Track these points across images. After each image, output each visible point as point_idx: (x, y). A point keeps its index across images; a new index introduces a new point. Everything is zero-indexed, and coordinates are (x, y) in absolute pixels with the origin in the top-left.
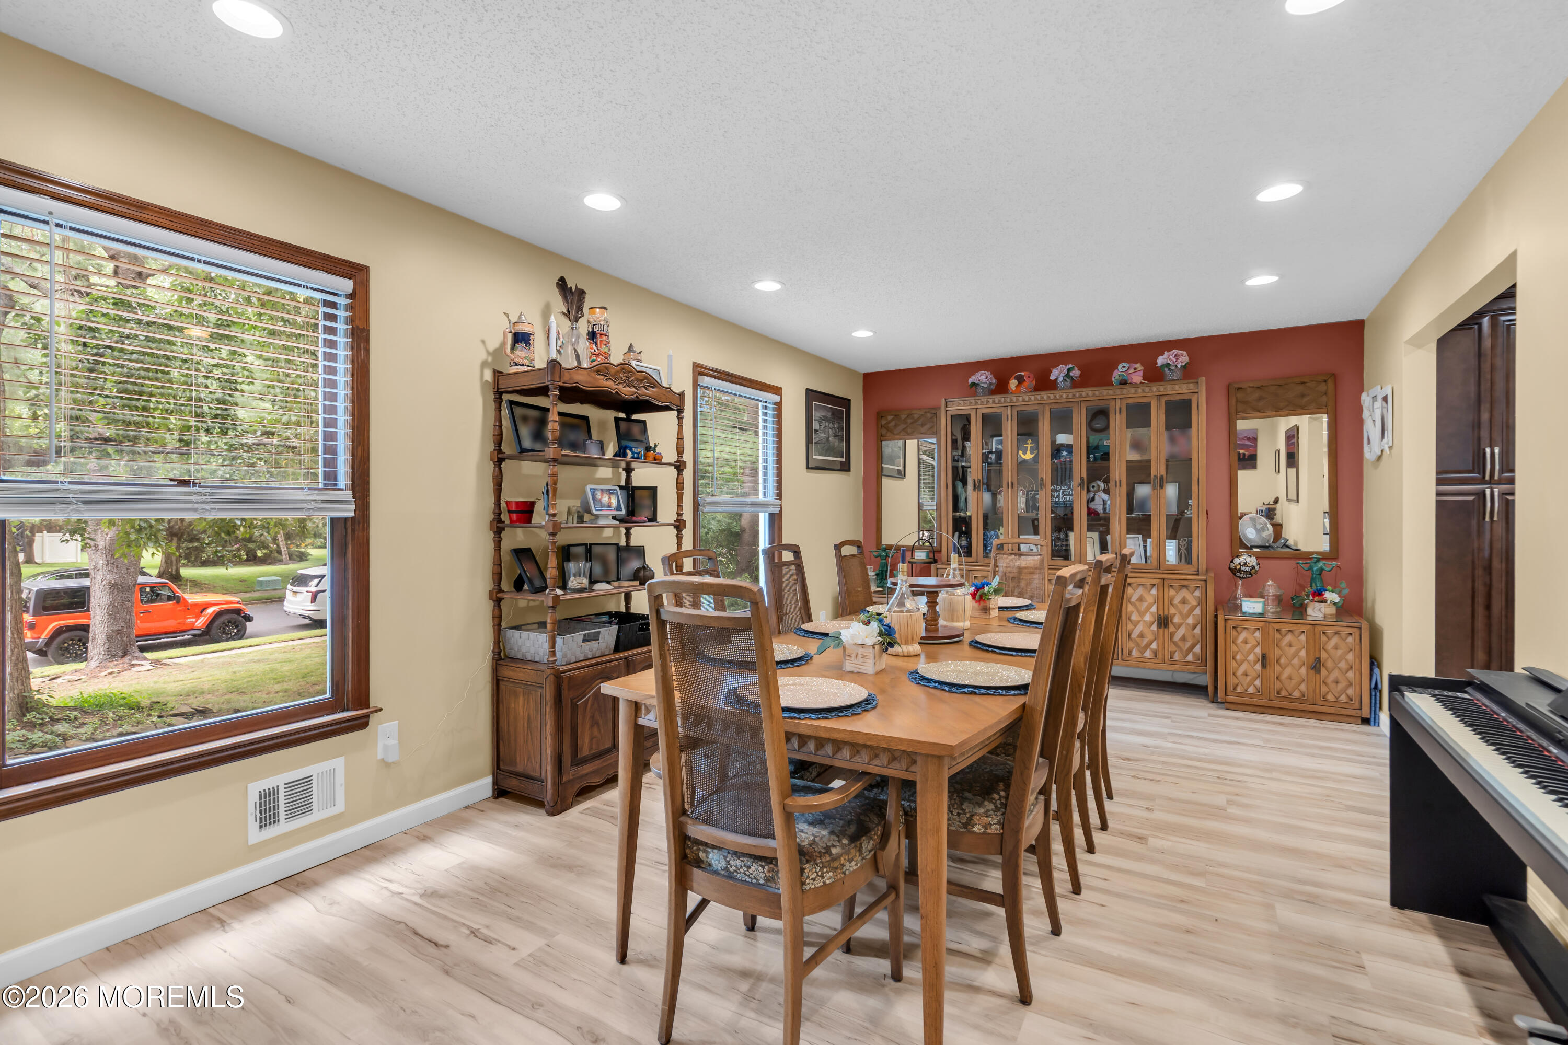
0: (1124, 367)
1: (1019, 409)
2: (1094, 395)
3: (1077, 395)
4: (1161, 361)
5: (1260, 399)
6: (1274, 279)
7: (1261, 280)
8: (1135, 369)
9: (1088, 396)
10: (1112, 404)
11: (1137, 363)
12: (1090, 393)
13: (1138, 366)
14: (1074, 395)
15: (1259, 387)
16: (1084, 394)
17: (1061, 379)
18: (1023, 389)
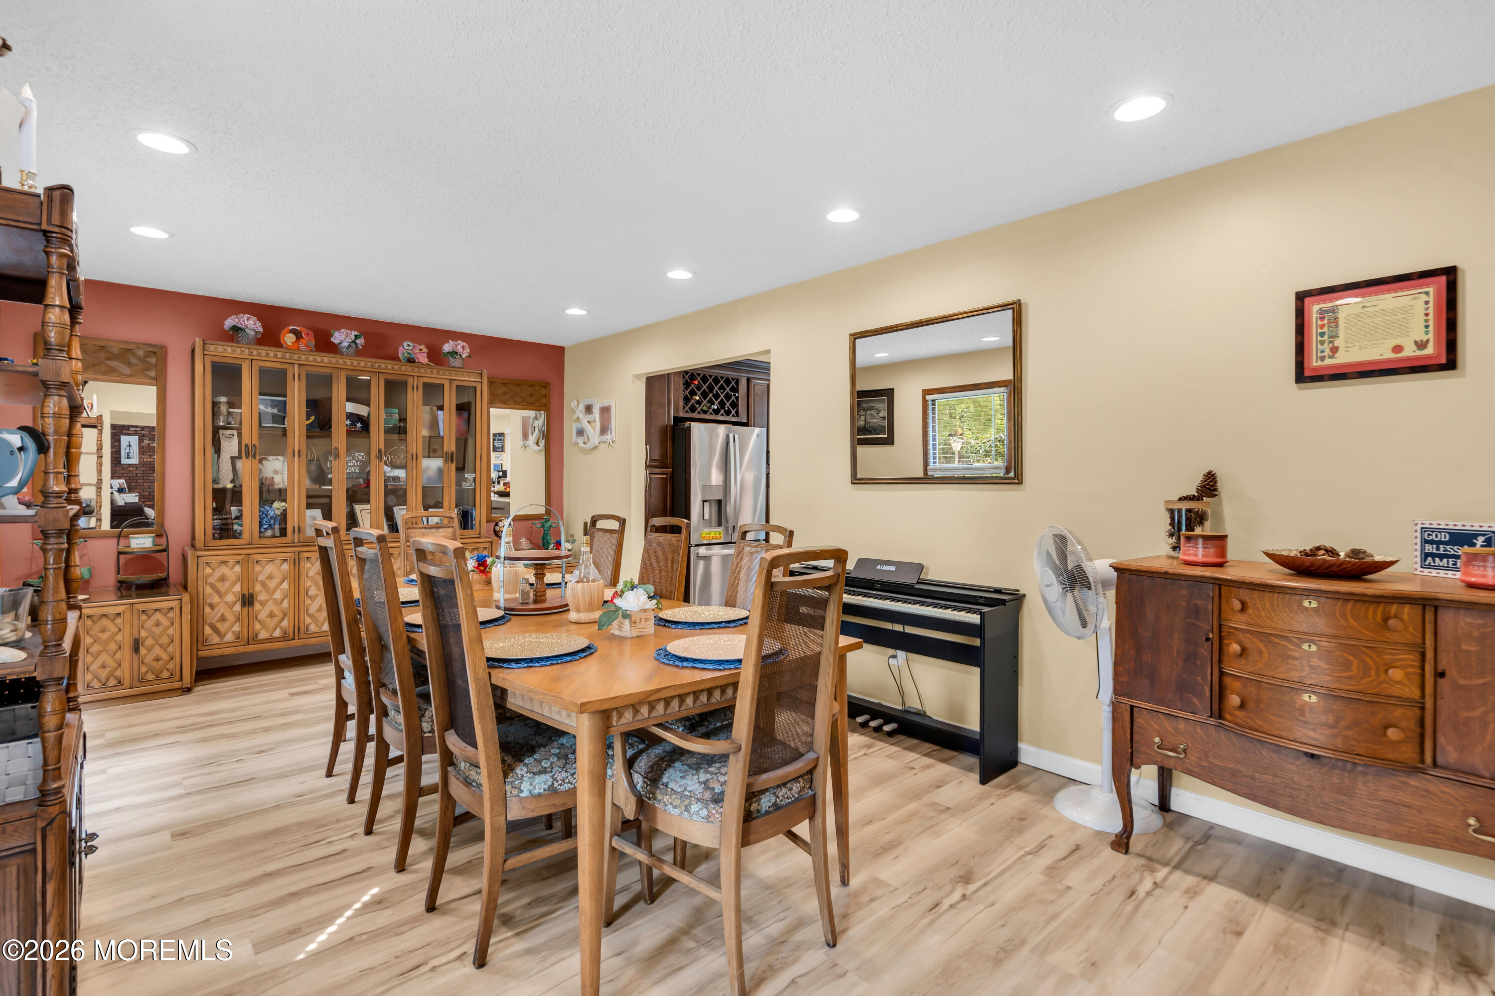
0: (409, 345)
1: (310, 369)
2: (393, 369)
3: (376, 365)
4: (447, 348)
5: (504, 394)
6: (584, 312)
7: (576, 312)
8: (421, 350)
9: (386, 368)
10: (410, 380)
11: (421, 345)
12: (390, 367)
13: (422, 347)
14: (372, 365)
15: (504, 384)
16: (383, 366)
17: (346, 344)
18: (302, 347)
